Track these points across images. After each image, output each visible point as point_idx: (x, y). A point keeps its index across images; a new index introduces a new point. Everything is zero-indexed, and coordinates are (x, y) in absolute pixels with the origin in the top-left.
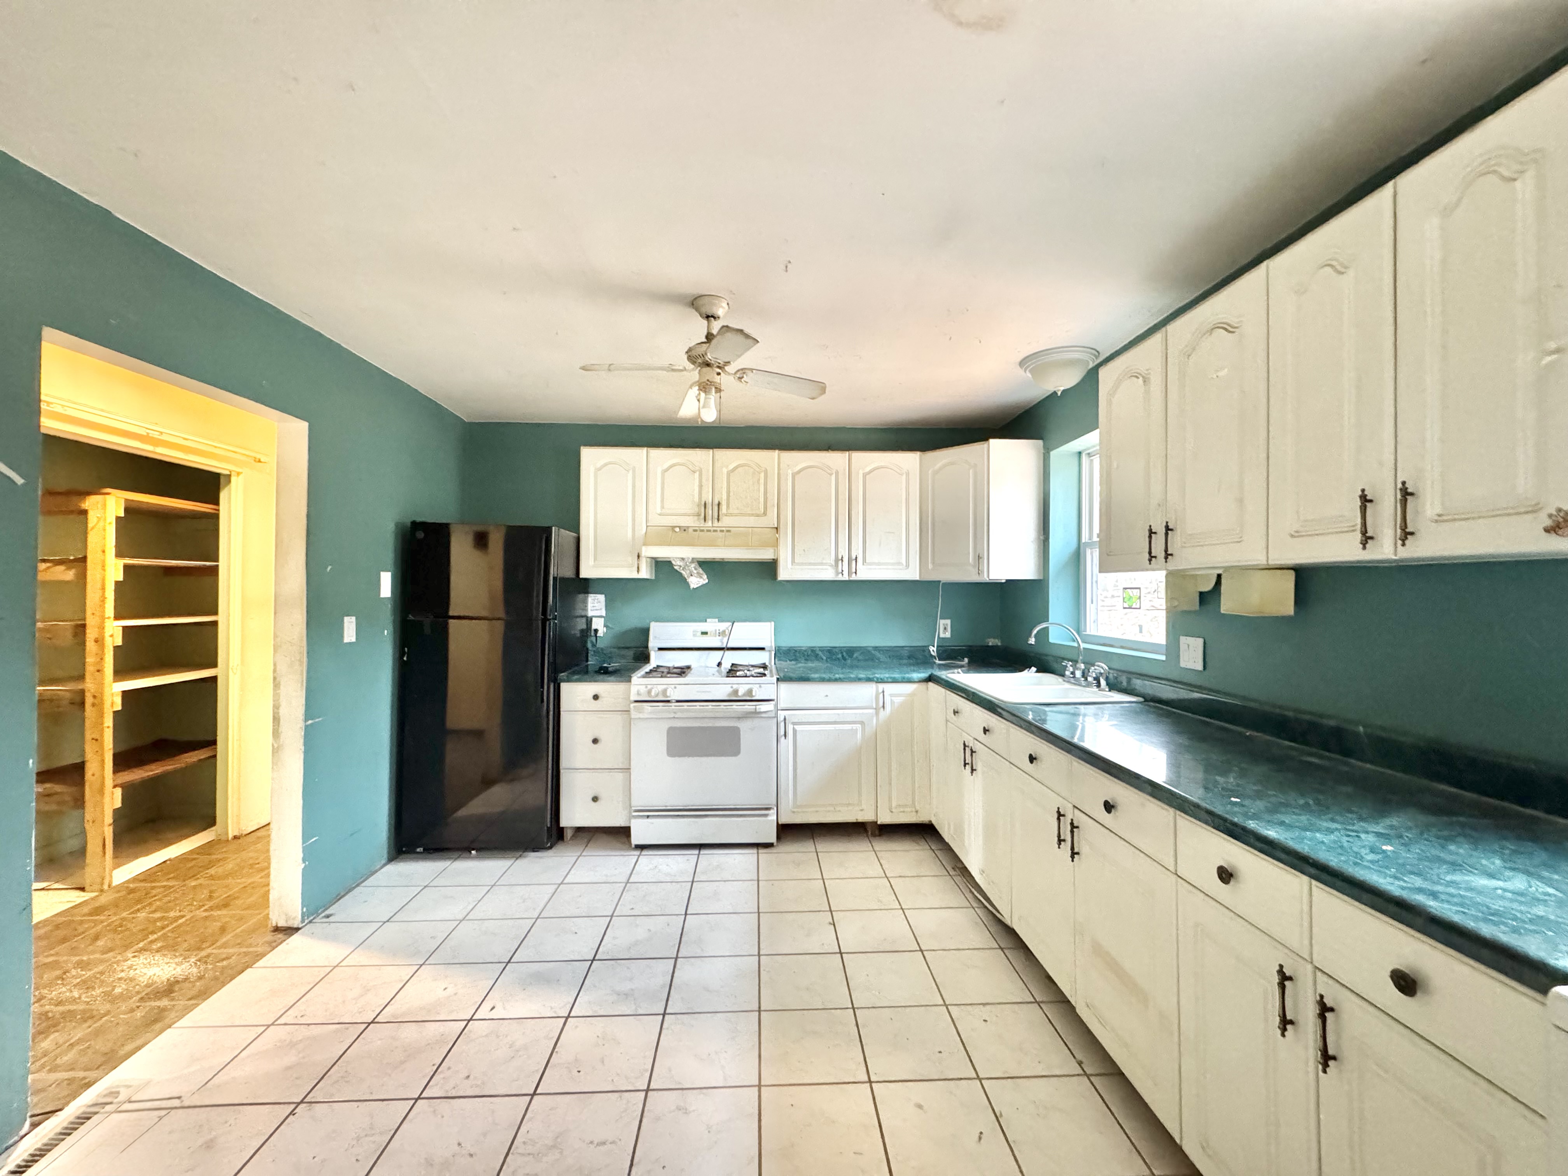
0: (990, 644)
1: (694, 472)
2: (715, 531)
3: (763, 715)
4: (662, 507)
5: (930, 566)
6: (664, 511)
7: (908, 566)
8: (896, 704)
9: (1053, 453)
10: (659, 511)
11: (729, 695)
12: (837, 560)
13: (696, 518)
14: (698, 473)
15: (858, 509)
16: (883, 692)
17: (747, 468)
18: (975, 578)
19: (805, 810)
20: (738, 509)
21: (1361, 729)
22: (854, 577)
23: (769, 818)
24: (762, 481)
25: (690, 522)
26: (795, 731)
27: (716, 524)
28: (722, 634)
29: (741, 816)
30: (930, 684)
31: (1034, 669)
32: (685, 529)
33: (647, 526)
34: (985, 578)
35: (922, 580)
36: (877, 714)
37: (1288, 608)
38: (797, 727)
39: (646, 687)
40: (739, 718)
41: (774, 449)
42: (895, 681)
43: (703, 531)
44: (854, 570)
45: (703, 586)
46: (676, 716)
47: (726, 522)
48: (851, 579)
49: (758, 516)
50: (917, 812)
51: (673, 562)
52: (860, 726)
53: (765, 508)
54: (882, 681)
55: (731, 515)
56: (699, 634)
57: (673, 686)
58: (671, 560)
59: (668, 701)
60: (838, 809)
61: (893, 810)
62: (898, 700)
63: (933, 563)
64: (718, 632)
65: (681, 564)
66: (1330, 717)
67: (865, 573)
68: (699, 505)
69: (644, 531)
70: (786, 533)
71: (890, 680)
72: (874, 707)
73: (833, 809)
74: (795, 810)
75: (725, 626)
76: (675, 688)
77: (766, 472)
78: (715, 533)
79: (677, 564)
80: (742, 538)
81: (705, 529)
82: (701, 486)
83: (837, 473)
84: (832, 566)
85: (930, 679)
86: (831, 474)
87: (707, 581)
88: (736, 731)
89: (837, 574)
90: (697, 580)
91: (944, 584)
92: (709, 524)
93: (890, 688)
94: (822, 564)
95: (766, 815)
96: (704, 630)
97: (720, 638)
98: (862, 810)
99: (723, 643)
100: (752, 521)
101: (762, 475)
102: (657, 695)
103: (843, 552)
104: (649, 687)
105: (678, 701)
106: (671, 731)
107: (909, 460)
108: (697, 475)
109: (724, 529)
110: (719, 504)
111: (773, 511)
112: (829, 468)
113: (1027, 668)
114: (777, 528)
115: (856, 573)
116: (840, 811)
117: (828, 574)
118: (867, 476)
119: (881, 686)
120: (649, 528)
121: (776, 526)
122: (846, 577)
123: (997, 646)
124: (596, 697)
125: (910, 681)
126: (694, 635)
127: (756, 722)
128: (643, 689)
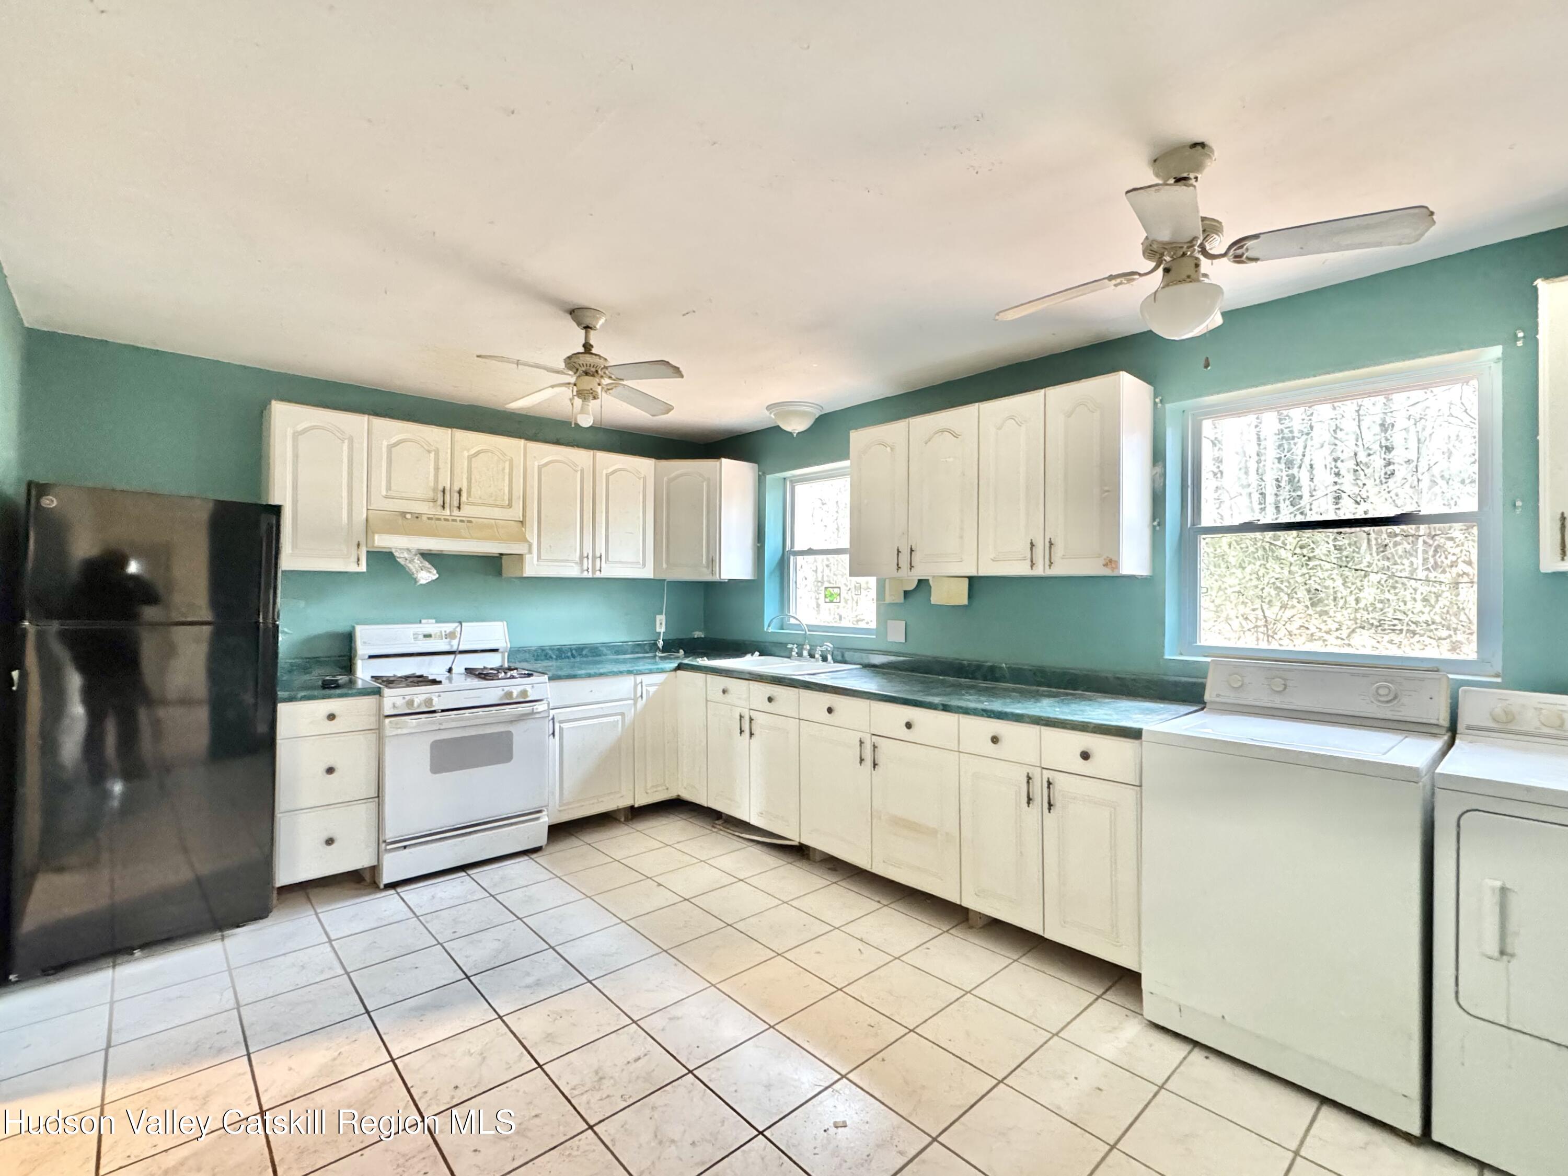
0: (696, 637)
1: (429, 452)
2: (453, 520)
3: (537, 716)
4: (389, 488)
5: (664, 566)
6: (390, 493)
7: (644, 565)
8: (651, 693)
9: (769, 478)
10: (384, 493)
11: (501, 699)
12: (582, 558)
13: (431, 504)
14: (433, 453)
15: (601, 507)
16: (641, 683)
17: (490, 454)
18: (709, 578)
19: (570, 806)
20: (480, 498)
21: (1004, 665)
22: (598, 575)
23: (541, 820)
24: (507, 471)
25: (424, 508)
26: (561, 729)
27: (456, 512)
28: (451, 635)
29: (512, 824)
30: (679, 672)
31: (757, 653)
32: (418, 517)
33: (367, 509)
34: (716, 578)
35: (657, 578)
36: (635, 704)
37: (965, 601)
38: (564, 725)
39: (404, 698)
40: (511, 722)
41: (520, 438)
42: (651, 672)
43: (439, 519)
44: (598, 568)
45: (433, 581)
46: (442, 727)
47: (467, 511)
48: (595, 576)
49: (502, 507)
50: (667, 789)
51: (396, 554)
52: (620, 717)
53: (510, 500)
54: (641, 673)
55: (473, 504)
56: (421, 637)
57: (437, 694)
58: (393, 551)
59: (434, 712)
60: (600, 800)
61: (648, 791)
62: (652, 690)
63: (668, 562)
64: (443, 633)
65: (406, 555)
66: (987, 662)
67: (609, 571)
68: (435, 490)
69: (365, 516)
70: (532, 526)
71: (647, 671)
72: (633, 697)
73: (596, 801)
74: (562, 808)
75: (449, 627)
76: (439, 696)
77: (511, 461)
78: (454, 523)
79: (401, 557)
80: (487, 529)
81: (442, 517)
82: (437, 469)
83: (582, 471)
84: (576, 563)
85: (680, 667)
86: (577, 471)
87: (437, 576)
88: (509, 734)
89: (582, 571)
90: (426, 575)
91: (668, 582)
92: (447, 512)
93: (647, 679)
94: (567, 561)
95: (538, 819)
96: (427, 633)
97: (448, 640)
98: (622, 797)
99: (452, 646)
100: (497, 513)
101: (507, 464)
102: (419, 706)
103: (588, 550)
104: (407, 698)
105: (443, 711)
106: (436, 746)
107: (645, 465)
108: (432, 455)
109: (464, 519)
110: (460, 492)
111: (519, 504)
112: (576, 465)
113: (749, 653)
114: (522, 522)
115: (600, 570)
116: (602, 801)
117: (573, 571)
118: (610, 477)
119: (639, 678)
120: (370, 512)
121: (521, 519)
122: (590, 575)
123: (701, 638)
124: (331, 717)
125: (662, 671)
126: (415, 639)
127: (530, 724)
128: (400, 702)
